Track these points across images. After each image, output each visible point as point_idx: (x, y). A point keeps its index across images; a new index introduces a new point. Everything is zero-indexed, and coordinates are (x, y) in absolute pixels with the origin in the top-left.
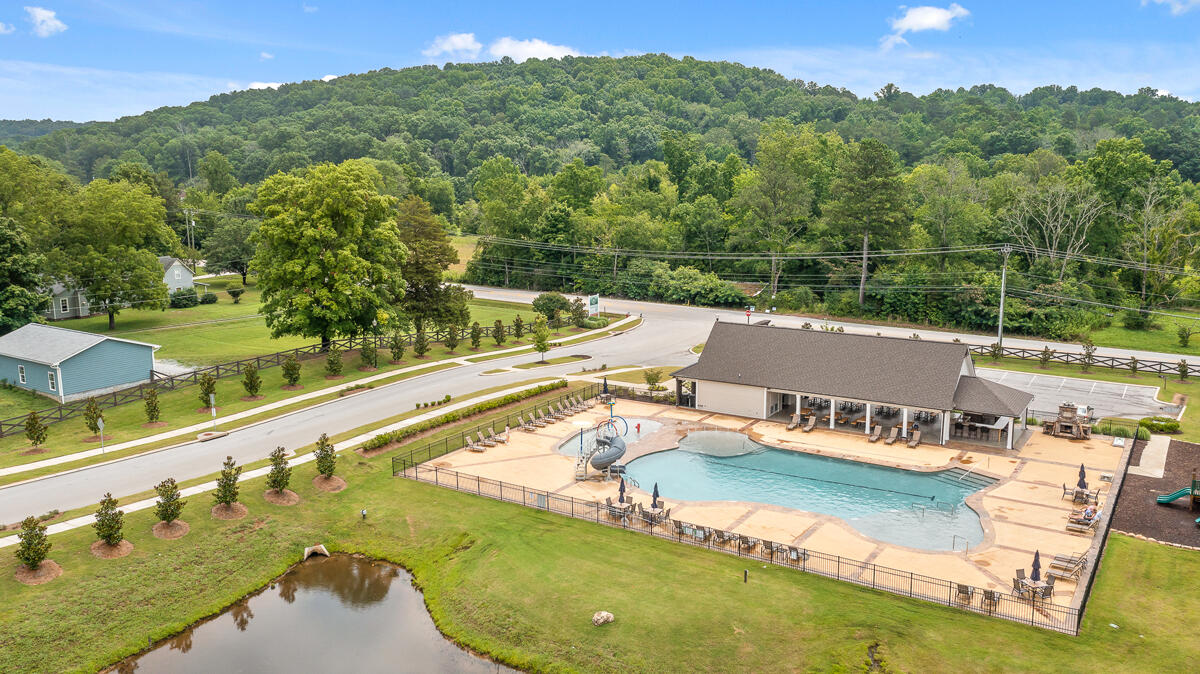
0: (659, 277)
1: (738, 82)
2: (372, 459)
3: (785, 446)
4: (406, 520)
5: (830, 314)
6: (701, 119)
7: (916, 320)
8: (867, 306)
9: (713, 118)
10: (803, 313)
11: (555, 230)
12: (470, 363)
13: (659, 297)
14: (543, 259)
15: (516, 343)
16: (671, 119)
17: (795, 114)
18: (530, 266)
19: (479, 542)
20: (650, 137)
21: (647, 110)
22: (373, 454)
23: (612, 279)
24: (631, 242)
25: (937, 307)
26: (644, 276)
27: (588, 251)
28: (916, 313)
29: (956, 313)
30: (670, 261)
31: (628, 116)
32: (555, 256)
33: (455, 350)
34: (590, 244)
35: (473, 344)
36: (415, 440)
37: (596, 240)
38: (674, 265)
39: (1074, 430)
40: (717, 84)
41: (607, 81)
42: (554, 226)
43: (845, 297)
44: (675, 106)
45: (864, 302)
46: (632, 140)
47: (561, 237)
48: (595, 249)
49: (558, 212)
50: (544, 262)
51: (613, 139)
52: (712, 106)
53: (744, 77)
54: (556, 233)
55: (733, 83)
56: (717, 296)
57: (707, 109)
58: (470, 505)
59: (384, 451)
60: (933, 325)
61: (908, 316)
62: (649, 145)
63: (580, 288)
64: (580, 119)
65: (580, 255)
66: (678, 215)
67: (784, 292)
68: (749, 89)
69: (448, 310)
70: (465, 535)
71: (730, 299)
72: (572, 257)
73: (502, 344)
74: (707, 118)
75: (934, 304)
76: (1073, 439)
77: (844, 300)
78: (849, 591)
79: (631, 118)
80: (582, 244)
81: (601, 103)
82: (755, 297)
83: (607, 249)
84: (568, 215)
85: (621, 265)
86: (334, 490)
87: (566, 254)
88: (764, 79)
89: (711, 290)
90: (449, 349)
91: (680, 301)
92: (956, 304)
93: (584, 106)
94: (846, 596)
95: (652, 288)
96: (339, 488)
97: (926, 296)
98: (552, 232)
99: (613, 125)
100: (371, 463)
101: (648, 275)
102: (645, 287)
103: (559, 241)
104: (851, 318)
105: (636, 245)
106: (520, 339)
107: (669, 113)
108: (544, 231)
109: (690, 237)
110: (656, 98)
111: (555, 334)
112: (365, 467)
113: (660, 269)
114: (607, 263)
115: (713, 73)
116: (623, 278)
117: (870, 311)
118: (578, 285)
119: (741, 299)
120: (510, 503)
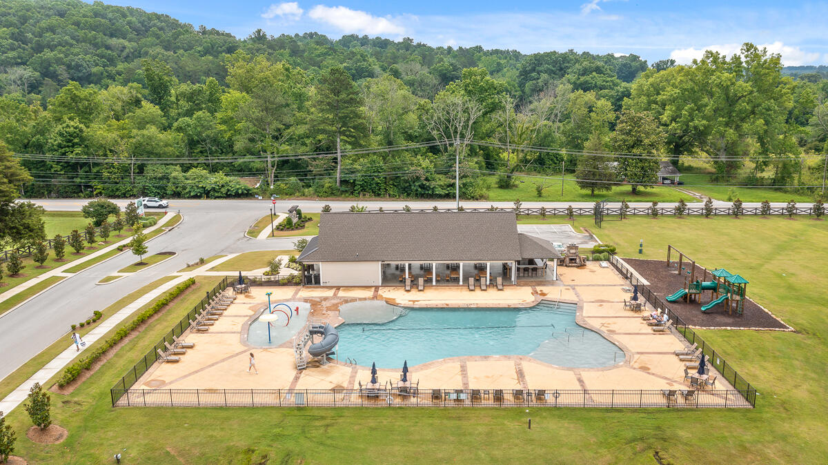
0: (174, 178)
1: (146, 23)
2: (72, 395)
3: (417, 305)
4: (168, 453)
5: (318, 196)
6: (122, 51)
7: (379, 195)
8: (343, 188)
9: (132, 50)
10: (298, 197)
11: (70, 144)
12: (69, 275)
13: (177, 195)
14: (61, 170)
15: (92, 249)
16: (99, 51)
17: (199, 49)
18: (47, 177)
19: (272, 455)
20: (85, 65)
21: (74, 43)
22: (71, 389)
23: (131, 183)
24: (144, 151)
25: (393, 185)
26: (161, 179)
27: (106, 161)
28: (379, 190)
29: (406, 187)
30: (182, 165)
31: (60, 48)
32: (74, 167)
33: (45, 264)
34: (105, 155)
35: (57, 255)
36: (102, 363)
37: (111, 151)
38: (186, 169)
39: (578, 261)
40: (129, 23)
41: (31, 18)
42: (70, 141)
43: (327, 182)
44: (99, 40)
45: (341, 186)
46: (69, 67)
47: (78, 150)
48: (111, 159)
49: (72, 129)
50: (62, 172)
51: (50, 66)
52: (130, 41)
53: (150, 19)
54: (73, 146)
55: (142, 23)
56: (228, 190)
57: (126, 43)
58: (228, 419)
59: (79, 383)
60: (392, 197)
61: (373, 192)
62: (84, 71)
63: (101, 193)
64: (13, 49)
65: (96, 165)
66: (181, 128)
67: (279, 183)
68: (156, 29)
69: (27, 227)
70: (250, 451)
71: (240, 191)
72: (89, 166)
73: (81, 251)
74: (127, 50)
75: (391, 182)
76: (578, 267)
77: (327, 185)
78: (600, 415)
79: (64, 49)
80: (98, 155)
81: (30, 35)
82: (257, 188)
83: (124, 159)
84: (81, 131)
85: (137, 171)
86: (57, 439)
87: (83, 165)
88: (165, 21)
89: (223, 186)
90: (38, 264)
91: (196, 197)
92: (406, 181)
93: (13, 37)
94: (603, 419)
95: (170, 188)
96: (61, 436)
97: (385, 178)
98: (68, 147)
99: (48, 54)
100: (76, 399)
101: (166, 178)
102: (164, 188)
103: (76, 154)
104: (334, 198)
105: (150, 153)
106: (93, 245)
107: (96, 46)
108: (60, 146)
109: (192, 144)
110: (81, 33)
111: (118, 236)
112: (72, 405)
113: (176, 172)
114: (125, 170)
115: (124, 16)
116: (141, 182)
117: (346, 191)
118: (98, 191)
119: (248, 190)
120: (264, 408)
